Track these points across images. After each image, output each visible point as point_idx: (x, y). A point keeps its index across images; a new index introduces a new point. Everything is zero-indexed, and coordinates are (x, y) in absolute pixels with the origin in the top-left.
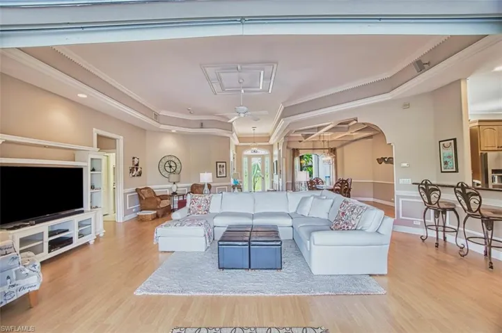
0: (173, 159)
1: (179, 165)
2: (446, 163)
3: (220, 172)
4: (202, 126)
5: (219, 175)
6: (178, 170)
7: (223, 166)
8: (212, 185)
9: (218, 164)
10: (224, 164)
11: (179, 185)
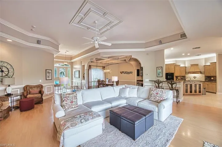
0: (5, 65)
1: (11, 70)
2: (159, 74)
3: (48, 76)
4: (39, 42)
5: (47, 79)
6: (11, 74)
7: (50, 73)
8: (44, 85)
9: (47, 71)
10: (50, 71)
11: (12, 87)
